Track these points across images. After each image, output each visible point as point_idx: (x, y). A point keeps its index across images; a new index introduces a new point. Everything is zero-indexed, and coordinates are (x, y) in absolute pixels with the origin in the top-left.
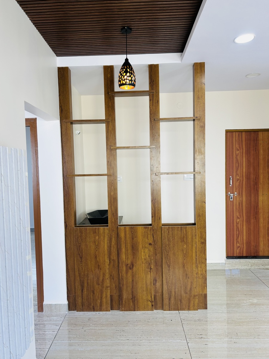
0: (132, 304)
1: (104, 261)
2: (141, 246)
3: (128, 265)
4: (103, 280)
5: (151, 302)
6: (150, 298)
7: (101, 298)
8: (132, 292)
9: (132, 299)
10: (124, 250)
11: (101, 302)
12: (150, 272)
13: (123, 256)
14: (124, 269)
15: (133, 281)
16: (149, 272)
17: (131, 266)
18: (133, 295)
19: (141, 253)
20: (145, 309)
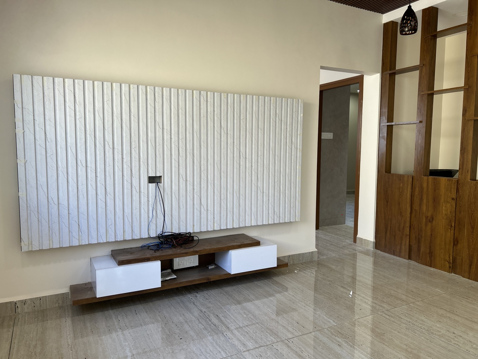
0: (428, 259)
1: (406, 209)
2: (442, 200)
3: (428, 217)
4: (404, 227)
5: (449, 263)
6: (448, 259)
7: (401, 244)
8: (430, 247)
9: (429, 253)
10: (425, 201)
11: (400, 248)
12: (451, 230)
13: (424, 208)
14: (424, 220)
15: (431, 235)
16: (449, 230)
17: (431, 220)
18: (430, 250)
19: (442, 207)
20: (442, 268)
